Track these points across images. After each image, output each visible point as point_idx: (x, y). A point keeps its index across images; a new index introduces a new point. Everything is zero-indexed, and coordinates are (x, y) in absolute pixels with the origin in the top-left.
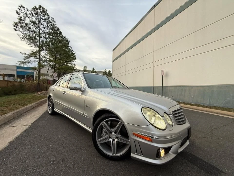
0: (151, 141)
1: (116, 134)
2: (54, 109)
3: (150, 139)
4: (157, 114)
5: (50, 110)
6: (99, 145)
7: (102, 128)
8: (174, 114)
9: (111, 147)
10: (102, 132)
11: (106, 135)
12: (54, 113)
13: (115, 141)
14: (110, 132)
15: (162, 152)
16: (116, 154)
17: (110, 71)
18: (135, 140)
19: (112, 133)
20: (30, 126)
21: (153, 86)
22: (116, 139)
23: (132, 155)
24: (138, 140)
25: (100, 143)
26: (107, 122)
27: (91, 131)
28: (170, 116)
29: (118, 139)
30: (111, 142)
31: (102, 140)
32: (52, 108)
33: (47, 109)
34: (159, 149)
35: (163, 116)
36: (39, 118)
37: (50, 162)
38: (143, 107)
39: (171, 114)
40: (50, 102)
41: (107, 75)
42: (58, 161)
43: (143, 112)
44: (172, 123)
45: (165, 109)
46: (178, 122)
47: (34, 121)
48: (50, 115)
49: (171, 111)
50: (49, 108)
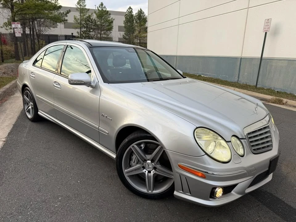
0: (204, 177)
1: (153, 163)
2: (38, 111)
3: (202, 174)
4: (220, 138)
5: (30, 113)
6: (128, 177)
7: (131, 153)
9: (144, 180)
10: (131, 159)
11: (137, 163)
13: (152, 173)
14: (143, 160)
15: (219, 192)
16: (153, 190)
17: (141, 12)
18: (180, 175)
19: (147, 161)
20: (4, 141)
21: (240, 56)
22: (153, 171)
23: (175, 193)
24: (186, 176)
25: (129, 175)
26: (139, 145)
27: (114, 156)
28: (242, 140)
29: (156, 171)
30: (145, 174)
32: (32, 108)
33: (22, 111)
34: (214, 188)
35: (230, 142)
36: (13, 127)
37: (58, 197)
38: (197, 128)
39: (245, 138)
40: (27, 97)
41: (133, 21)
42: (69, 197)
43: (196, 135)
44: (243, 152)
45: (237, 129)
46: (254, 150)
47: (8, 133)
48: (30, 122)
49: (246, 133)
50: (26, 108)
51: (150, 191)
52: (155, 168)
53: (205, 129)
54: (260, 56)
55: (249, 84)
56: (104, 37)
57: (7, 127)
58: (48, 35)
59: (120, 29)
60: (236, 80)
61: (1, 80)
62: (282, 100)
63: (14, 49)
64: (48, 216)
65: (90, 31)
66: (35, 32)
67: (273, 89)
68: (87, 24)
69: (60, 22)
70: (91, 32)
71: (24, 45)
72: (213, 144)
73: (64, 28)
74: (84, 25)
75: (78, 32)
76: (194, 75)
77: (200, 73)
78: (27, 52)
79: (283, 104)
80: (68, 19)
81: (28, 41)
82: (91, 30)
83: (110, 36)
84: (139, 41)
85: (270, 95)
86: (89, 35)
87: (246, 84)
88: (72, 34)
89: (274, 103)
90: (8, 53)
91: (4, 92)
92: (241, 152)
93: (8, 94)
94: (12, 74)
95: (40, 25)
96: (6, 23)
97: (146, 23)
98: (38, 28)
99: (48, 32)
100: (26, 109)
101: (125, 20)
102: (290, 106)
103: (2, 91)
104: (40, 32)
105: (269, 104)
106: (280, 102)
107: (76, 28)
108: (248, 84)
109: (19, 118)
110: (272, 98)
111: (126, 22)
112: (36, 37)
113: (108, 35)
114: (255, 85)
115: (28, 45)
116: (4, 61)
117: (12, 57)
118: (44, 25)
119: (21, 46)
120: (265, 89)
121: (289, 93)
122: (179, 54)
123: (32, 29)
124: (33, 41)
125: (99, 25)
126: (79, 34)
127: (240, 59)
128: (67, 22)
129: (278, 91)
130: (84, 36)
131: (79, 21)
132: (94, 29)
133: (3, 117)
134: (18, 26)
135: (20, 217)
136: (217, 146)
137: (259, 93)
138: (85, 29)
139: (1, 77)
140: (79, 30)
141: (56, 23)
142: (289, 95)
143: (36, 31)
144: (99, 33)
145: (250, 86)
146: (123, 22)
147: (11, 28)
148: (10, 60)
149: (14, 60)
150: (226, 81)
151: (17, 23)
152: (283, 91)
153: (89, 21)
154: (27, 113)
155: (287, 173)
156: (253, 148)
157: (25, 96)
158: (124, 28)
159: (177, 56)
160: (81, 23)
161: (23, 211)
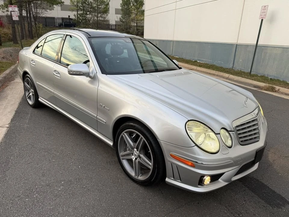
0: (193, 166)
2: (39, 98)
3: (192, 163)
4: (210, 130)
5: (31, 100)
8: (238, 130)
12: (38, 105)
15: (207, 180)
18: (172, 164)
20: (8, 127)
21: (236, 42)
23: (167, 180)
24: (177, 164)
27: (111, 143)
28: (230, 133)
31: (125, 155)
32: (33, 95)
33: (23, 96)
34: (203, 176)
35: (219, 134)
36: (16, 113)
37: (61, 181)
38: (189, 121)
39: (233, 130)
40: (28, 84)
41: (130, 4)
42: (71, 181)
43: (188, 127)
44: (231, 144)
45: (226, 122)
46: (242, 141)
47: (11, 119)
48: (31, 108)
49: (235, 125)
50: (27, 94)
53: (196, 122)
55: (244, 71)
56: (101, 20)
57: (9, 113)
58: (44, 17)
59: (117, 11)
60: (231, 66)
61: (1, 65)
62: (275, 87)
63: (11, 32)
64: (53, 199)
65: (86, 14)
66: (32, 15)
67: (266, 76)
68: (84, 7)
69: (57, 4)
70: (88, 14)
71: (22, 28)
72: (203, 136)
73: (61, 10)
74: (81, 7)
75: (75, 15)
76: (190, 60)
77: (196, 58)
78: (24, 35)
79: (276, 91)
80: (65, 2)
81: (25, 24)
82: (88, 13)
83: (107, 19)
84: (135, 25)
85: (263, 83)
86: (86, 18)
87: (241, 71)
88: (69, 16)
89: (266, 90)
90: (6, 36)
91: (5, 77)
92: (229, 143)
93: (8, 79)
94: (10, 58)
95: (36, 8)
96: (3, 5)
97: (143, 6)
98: (35, 10)
99: (45, 15)
100: (27, 96)
101: (122, 3)
102: (282, 93)
103: (2, 76)
104: (37, 14)
105: (261, 92)
106: (273, 90)
107: (73, 10)
108: (242, 70)
109: (21, 104)
110: (265, 86)
111: (123, 5)
112: (32, 19)
113: (105, 18)
114: (250, 72)
115: (26, 27)
116: (2, 44)
117: (10, 40)
118: (41, 7)
119: (18, 28)
120: (259, 76)
121: (282, 80)
122: (176, 39)
123: (29, 11)
124: (30, 24)
125: (95, 7)
126: (76, 17)
127: (235, 46)
128: (64, 4)
129: (271, 79)
130: (81, 19)
131: (75, 4)
132: (90, 12)
133: (4, 103)
134: (15, 9)
135: (27, 200)
136: (207, 138)
137: (253, 80)
138: (82, 12)
139: (1, 62)
140: (75, 13)
141: (53, 6)
142: (281, 82)
143: (32, 13)
144: (95, 16)
145: (244, 72)
146: (120, 5)
147: (7, 11)
148: (8, 43)
149: (12, 43)
150: (222, 68)
151: (14, 6)
152: (276, 78)
153: (86, 4)
154: (28, 99)
155: (274, 161)
156: (241, 140)
157: (26, 83)
158: (121, 11)
159: (173, 41)
160: (77, 5)
161: (29, 194)
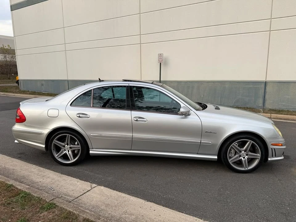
0: (282, 145)
1: (246, 152)
2: (89, 151)
6: (232, 164)
13: (246, 158)
14: (240, 151)
18: (272, 149)
23: (269, 159)
24: (275, 148)
27: (216, 157)
30: (242, 159)
51: (246, 169)
52: (247, 155)
54: (159, 80)
159: (68, 81)
